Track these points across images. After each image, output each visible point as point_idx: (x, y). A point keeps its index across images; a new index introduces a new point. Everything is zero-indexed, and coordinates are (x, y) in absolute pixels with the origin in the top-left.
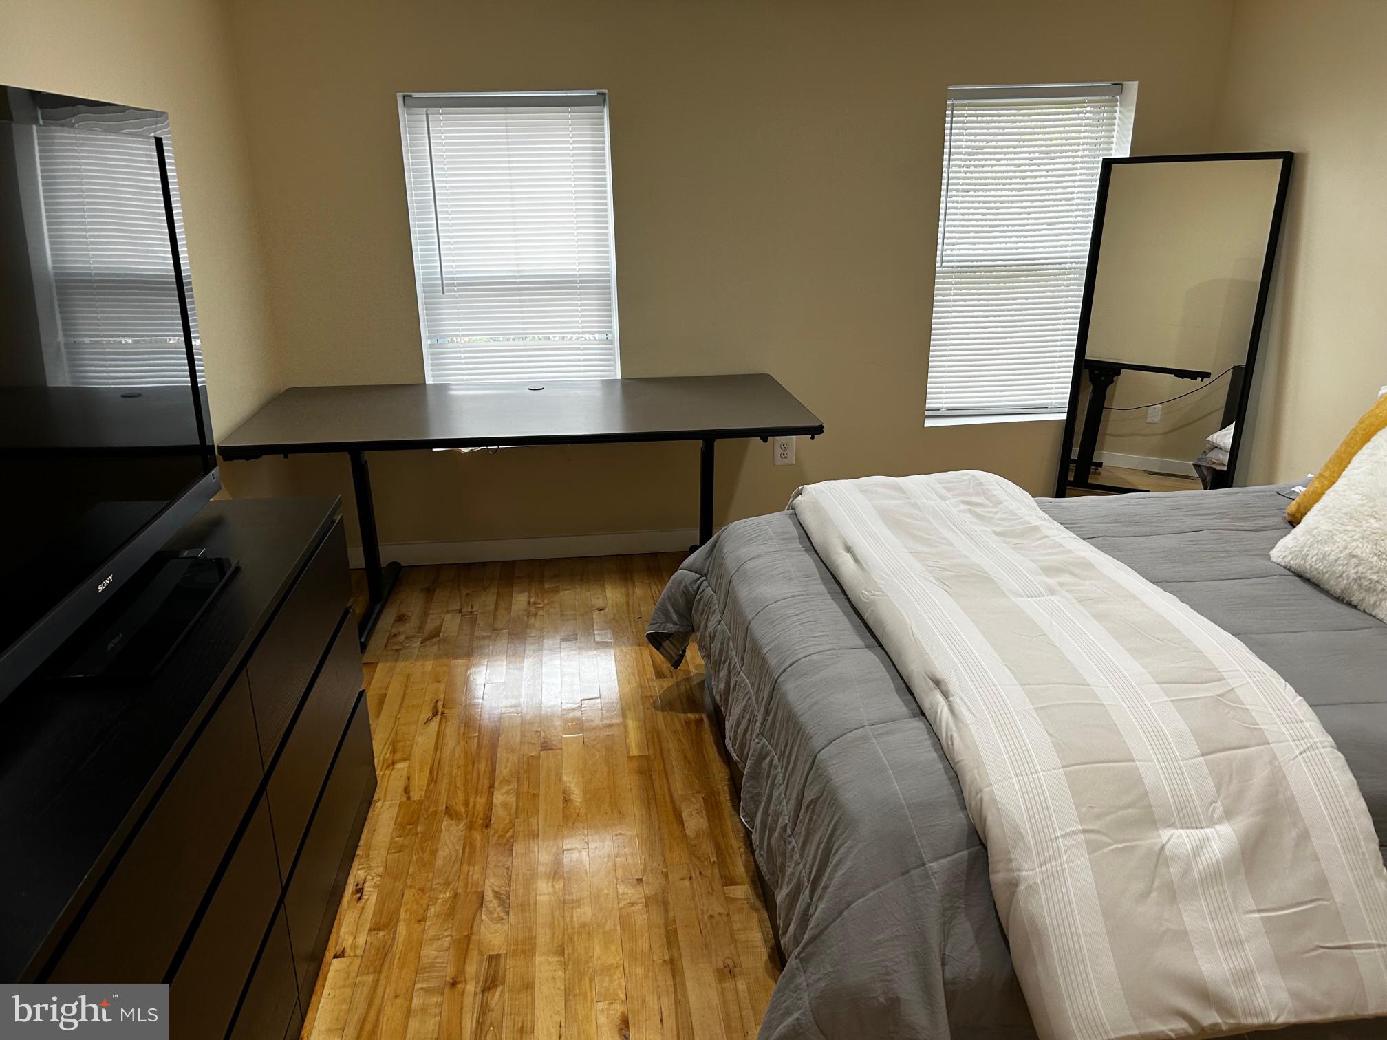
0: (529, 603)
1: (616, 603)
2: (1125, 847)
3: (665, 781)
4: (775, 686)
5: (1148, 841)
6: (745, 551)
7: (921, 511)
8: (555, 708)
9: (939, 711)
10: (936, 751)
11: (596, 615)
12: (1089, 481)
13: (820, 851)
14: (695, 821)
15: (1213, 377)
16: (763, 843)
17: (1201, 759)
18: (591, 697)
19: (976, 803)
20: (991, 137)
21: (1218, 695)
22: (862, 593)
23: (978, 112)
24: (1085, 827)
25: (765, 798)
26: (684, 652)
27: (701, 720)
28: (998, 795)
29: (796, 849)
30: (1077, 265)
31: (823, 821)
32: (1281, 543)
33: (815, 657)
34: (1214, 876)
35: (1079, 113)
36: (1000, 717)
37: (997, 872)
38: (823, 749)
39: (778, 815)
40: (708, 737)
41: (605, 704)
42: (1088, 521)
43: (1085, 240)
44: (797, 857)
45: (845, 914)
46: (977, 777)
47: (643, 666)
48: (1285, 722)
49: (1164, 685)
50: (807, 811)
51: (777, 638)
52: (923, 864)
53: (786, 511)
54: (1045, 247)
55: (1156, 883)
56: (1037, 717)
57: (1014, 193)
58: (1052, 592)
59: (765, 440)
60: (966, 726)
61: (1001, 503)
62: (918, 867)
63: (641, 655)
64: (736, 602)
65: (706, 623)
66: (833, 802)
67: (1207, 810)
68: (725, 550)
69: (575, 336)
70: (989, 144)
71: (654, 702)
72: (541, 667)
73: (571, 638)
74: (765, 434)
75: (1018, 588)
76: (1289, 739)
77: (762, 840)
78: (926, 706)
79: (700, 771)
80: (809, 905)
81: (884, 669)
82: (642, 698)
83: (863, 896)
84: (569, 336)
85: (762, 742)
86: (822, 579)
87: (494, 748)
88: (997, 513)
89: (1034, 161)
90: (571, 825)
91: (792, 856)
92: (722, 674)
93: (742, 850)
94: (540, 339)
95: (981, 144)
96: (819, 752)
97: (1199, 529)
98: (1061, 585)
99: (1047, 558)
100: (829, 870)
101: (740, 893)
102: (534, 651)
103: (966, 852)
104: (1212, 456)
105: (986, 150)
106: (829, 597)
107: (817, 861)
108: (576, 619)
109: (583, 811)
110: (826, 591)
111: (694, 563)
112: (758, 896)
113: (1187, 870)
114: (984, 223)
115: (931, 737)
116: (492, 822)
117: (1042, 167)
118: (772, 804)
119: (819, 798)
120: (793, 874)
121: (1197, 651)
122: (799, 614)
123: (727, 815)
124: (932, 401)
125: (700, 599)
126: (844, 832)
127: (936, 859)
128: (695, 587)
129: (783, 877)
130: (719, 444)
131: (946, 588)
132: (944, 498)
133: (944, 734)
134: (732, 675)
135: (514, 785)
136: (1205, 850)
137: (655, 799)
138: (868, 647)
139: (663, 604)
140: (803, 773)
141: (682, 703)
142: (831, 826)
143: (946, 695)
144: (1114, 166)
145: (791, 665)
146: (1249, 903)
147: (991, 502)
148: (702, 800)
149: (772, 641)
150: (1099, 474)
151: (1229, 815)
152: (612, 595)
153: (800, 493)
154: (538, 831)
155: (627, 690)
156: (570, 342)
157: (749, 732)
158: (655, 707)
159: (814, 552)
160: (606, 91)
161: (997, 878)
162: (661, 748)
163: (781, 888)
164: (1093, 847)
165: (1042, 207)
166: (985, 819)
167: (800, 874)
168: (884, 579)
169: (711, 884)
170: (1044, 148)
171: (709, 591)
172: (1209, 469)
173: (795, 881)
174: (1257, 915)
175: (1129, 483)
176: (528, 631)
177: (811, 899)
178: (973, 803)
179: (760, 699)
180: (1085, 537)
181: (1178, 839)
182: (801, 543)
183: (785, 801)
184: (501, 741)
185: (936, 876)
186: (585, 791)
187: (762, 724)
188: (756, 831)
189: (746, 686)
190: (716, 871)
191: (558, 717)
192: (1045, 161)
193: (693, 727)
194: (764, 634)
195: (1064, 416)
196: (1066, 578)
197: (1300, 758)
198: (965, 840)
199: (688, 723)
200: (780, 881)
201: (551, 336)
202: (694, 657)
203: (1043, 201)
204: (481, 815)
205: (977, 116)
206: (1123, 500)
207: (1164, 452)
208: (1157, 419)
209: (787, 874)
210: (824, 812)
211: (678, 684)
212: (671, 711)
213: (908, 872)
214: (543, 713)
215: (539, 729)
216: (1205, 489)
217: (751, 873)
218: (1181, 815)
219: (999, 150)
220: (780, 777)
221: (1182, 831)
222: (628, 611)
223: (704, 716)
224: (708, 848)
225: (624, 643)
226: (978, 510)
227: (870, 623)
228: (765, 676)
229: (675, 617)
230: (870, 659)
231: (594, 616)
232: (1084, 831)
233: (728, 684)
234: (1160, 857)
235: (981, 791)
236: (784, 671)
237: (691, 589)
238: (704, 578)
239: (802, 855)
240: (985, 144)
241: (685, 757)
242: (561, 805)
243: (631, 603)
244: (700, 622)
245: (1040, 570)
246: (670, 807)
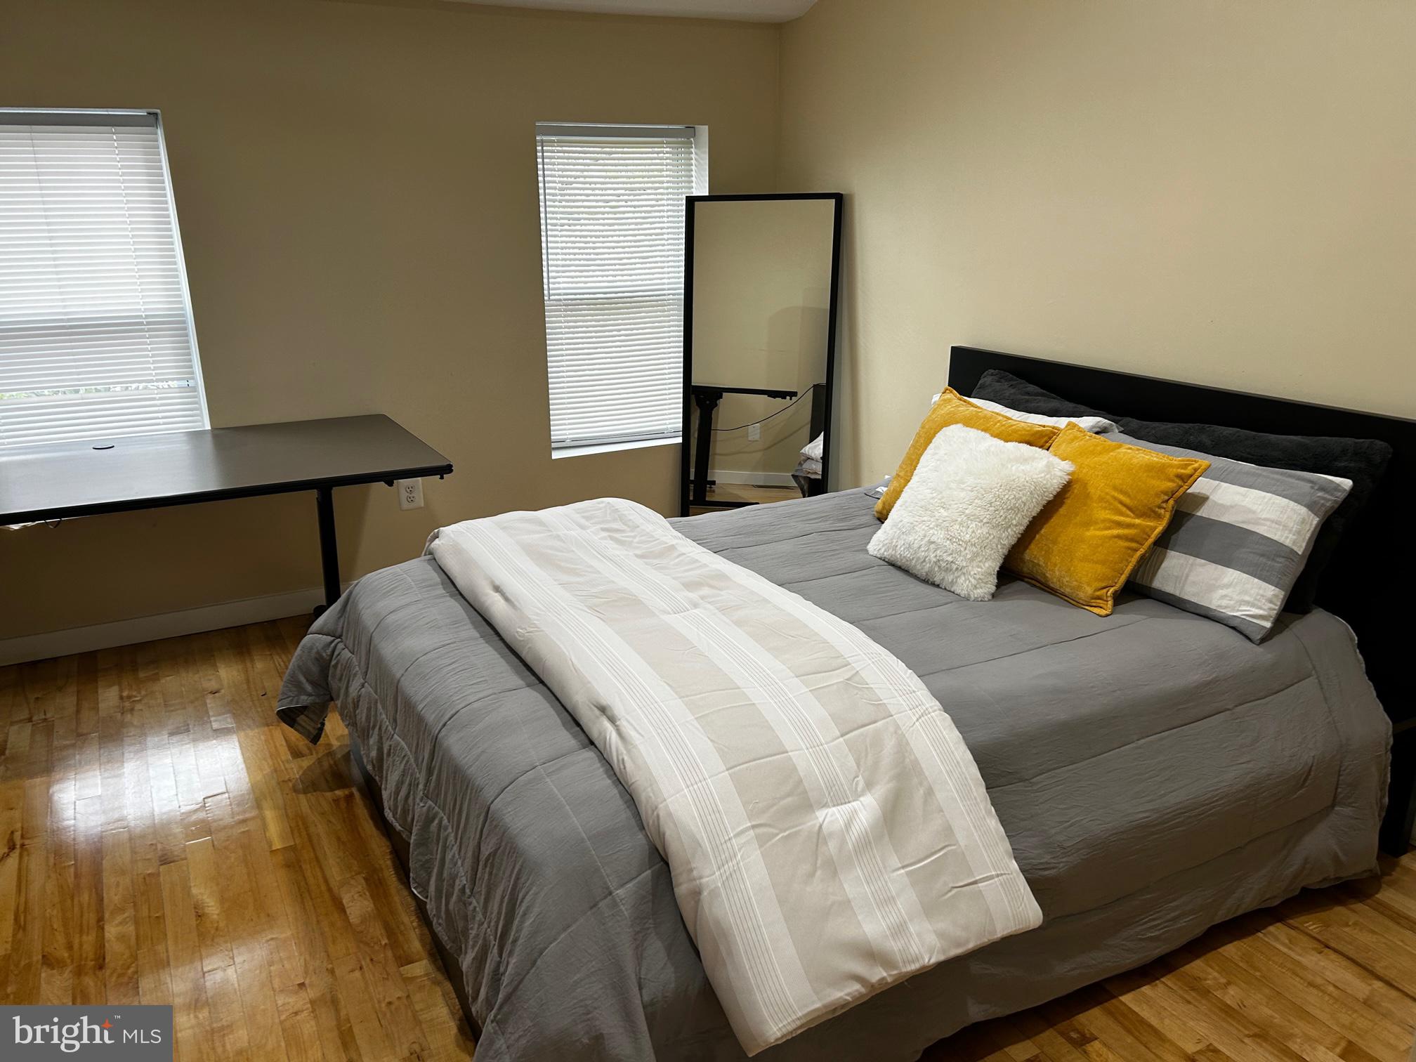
0: (121, 698)
1: (233, 682)
2: (789, 835)
3: (318, 869)
4: (435, 742)
5: (809, 824)
6: (383, 605)
7: (564, 542)
8: (172, 814)
9: (608, 738)
10: (609, 777)
11: (210, 700)
12: (707, 499)
13: (504, 905)
14: (358, 905)
15: (799, 396)
16: (440, 912)
17: (841, 739)
18: (215, 793)
19: (654, 822)
20: (578, 173)
21: (847, 680)
22: (517, 632)
23: (564, 148)
24: (754, 823)
25: (437, 863)
26: (323, 724)
27: (351, 796)
28: (672, 808)
29: (478, 909)
30: (674, 297)
31: (504, 873)
32: (875, 538)
33: (475, 705)
34: (866, 844)
35: (658, 153)
36: (666, 733)
37: (681, 884)
38: (495, 799)
39: (453, 878)
40: (361, 811)
41: (234, 797)
42: (715, 536)
43: (679, 272)
44: (479, 917)
45: (539, 962)
46: (651, 795)
47: (276, 747)
48: (901, 694)
49: (802, 678)
50: (486, 867)
51: (431, 693)
52: (610, 893)
53: (423, 558)
54: (642, 280)
55: (819, 862)
56: (698, 726)
57: (607, 227)
58: (696, 606)
59: (390, 484)
60: (635, 747)
61: (638, 527)
62: (605, 897)
63: (272, 736)
64: (380, 661)
65: (347, 688)
66: (512, 851)
67: (852, 784)
68: (361, 606)
69: (141, 386)
70: (578, 180)
71: (294, 786)
72: (148, 770)
73: (180, 731)
74: (389, 478)
75: (665, 606)
76: (907, 709)
77: (438, 908)
78: (594, 735)
79: (356, 849)
80: (499, 963)
81: (548, 705)
82: (279, 784)
83: (555, 939)
84: (134, 386)
85: (427, 805)
86: (473, 623)
87: (97, 872)
88: (634, 537)
89: (621, 198)
90: (209, 943)
91: (474, 917)
92: (372, 741)
93: (415, 924)
94: (97, 391)
95: (569, 179)
96: (492, 802)
97: (809, 532)
98: (702, 598)
99: (686, 574)
100: (516, 922)
101: (419, 970)
102: (136, 752)
103: (649, 872)
104: (806, 466)
105: (574, 185)
106: (481, 641)
107: (502, 918)
108: (185, 708)
109: (222, 925)
110: (478, 635)
111: (325, 623)
112: (439, 969)
113: (843, 842)
114: (580, 257)
115: (603, 765)
116: (107, 960)
117: (629, 203)
118: (446, 867)
119: (496, 850)
120: (477, 935)
121: (825, 642)
122: (453, 663)
123: (393, 891)
124: (556, 434)
125: (337, 663)
126: (528, 879)
127: (622, 885)
128: (329, 651)
129: (467, 941)
130: (336, 492)
131: (598, 614)
132: (583, 527)
133: (615, 758)
134: (384, 739)
135: (130, 912)
136: (854, 822)
137: (309, 891)
138: (529, 685)
139: (293, 676)
140: (476, 829)
141: (327, 781)
142: (514, 876)
143: (612, 720)
144: (696, 203)
145: (450, 719)
146: (894, 861)
147: (629, 527)
148: (363, 881)
149: (427, 697)
150: (714, 491)
151: (869, 785)
152: (227, 674)
153: (436, 536)
154: (168, 957)
155: (259, 777)
156: (136, 392)
157: (411, 797)
158: (295, 790)
159: (460, 597)
160: (158, 111)
161: (682, 890)
162: (309, 835)
163: (466, 953)
164: (762, 841)
165: (635, 241)
166: (664, 834)
167: (485, 934)
168: (538, 614)
169: (384, 968)
170: (629, 186)
171: (346, 654)
172: (807, 478)
173: (480, 942)
174: (902, 871)
175: (740, 497)
176: (125, 730)
177: (500, 956)
178: (651, 822)
179: (420, 760)
180: (716, 550)
181: (830, 817)
182: (444, 589)
183: (459, 863)
184: (106, 864)
185: (624, 902)
186: (222, 900)
187: (425, 785)
188: (431, 900)
189: (402, 749)
190: (390, 953)
191: (176, 823)
192: (632, 197)
193: (343, 805)
194: (416, 690)
195: (680, 440)
196: (706, 591)
197: (917, 724)
198: (647, 860)
199: (336, 801)
200: (463, 946)
201: (111, 386)
202: (335, 729)
203: (635, 235)
204: (91, 956)
205: (564, 152)
206: (742, 513)
207: (765, 466)
208: (757, 437)
209: (471, 937)
210: (504, 863)
211: (319, 761)
212: (315, 791)
213: (595, 905)
214: (156, 821)
215: (154, 842)
216: (804, 497)
217: (428, 947)
218: (832, 794)
219: (588, 186)
220: (452, 837)
221: (834, 809)
222: (249, 688)
223: (354, 790)
224: (377, 931)
225: (249, 727)
226: (617, 535)
227: (529, 660)
228: (424, 734)
229: (309, 688)
230: (532, 698)
231: (208, 701)
232: (754, 827)
233: (380, 750)
234: (819, 836)
235: (656, 808)
236: (444, 725)
237: (324, 654)
238: (339, 640)
239: (485, 914)
240: (573, 179)
241: (339, 839)
242: (194, 922)
243: (251, 680)
244: (340, 689)
245: (682, 587)
246: (327, 895)
